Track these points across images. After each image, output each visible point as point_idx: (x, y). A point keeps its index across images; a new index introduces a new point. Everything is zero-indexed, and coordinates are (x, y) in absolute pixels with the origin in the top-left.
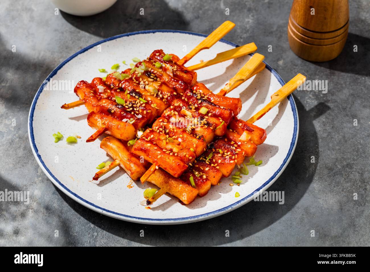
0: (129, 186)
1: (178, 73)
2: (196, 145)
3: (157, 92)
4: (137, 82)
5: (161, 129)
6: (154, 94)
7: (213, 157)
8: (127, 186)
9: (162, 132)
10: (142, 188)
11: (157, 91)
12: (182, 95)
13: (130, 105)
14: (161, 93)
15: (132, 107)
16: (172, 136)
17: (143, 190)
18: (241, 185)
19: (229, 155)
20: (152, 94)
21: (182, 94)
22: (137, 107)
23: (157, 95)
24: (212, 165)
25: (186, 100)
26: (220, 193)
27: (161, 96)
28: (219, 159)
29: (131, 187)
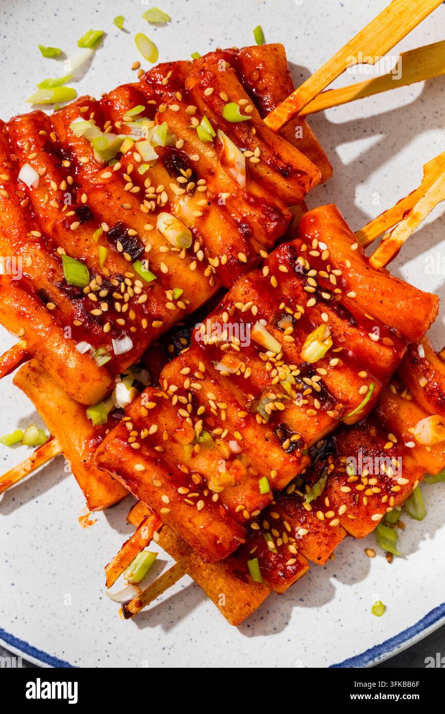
0: (85, 518)
1: (264, 171)
2: (278, 472)
3: (190, 243)
4: (136, 189)
5: (183, 400)
6: (179, 250)
7: (327, 491)
8: (78, 517)
9: (184, 407)
10: (120, 532)
11: (191, 239)
12: (263, 259)
13: (104, 293)
14: (202, 248)
15: (110, 299)
16: (213, 425)
17: (121, 536)
18: (396, 561)
19: (375, 486)
20: (173, 249)
21: (264, 254)
22: (123, 299)
23: (190, 252)
24: (320, 515)
25: (273, 281)
26: (333, 581)
27: (200, 255)
28: (342, 502)
29: (90, 523)
